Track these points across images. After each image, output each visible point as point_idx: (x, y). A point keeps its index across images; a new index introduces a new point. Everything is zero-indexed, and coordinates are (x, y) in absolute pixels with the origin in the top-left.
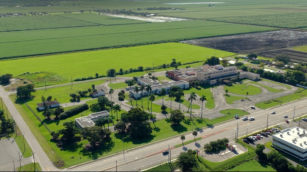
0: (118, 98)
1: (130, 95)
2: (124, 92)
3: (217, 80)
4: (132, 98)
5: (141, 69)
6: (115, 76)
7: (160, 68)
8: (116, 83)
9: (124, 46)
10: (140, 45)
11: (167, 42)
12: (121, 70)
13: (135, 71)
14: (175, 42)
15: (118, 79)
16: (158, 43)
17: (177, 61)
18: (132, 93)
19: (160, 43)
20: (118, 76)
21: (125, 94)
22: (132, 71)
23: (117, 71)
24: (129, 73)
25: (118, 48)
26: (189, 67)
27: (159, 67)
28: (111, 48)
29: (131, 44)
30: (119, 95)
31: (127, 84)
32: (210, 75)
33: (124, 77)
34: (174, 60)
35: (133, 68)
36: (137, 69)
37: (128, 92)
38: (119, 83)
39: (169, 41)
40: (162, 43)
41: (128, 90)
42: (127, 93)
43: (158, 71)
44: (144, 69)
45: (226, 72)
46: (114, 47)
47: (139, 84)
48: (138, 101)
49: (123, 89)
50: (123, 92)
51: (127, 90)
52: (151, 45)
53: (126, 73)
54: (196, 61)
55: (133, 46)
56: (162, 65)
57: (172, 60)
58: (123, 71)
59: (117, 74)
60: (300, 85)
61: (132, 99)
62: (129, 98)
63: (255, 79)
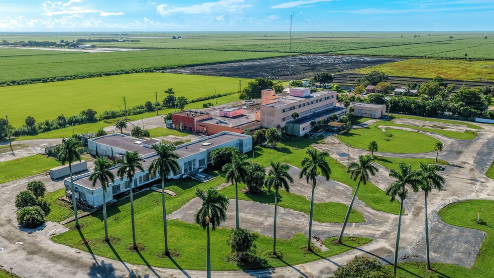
0: (14, 217)
1: (71, 197)
2: (44, 190)
3: (313, 124)
4: (78, 208)
5: (90, 117)
6: (10, 140)
7: (140, 113)
8: (11, 158)
9: (39, 80)
10: (74, 78)
11: (132, 72)
12: (30, 122)
13: (73, 122)
14: (146, 71)
15: (22, 146)
16: (113, 74)
17: (177, 95)
18: (76, 190)
19: (117, 74)
20: (21, 138)
21: (46, 198)
22: (63, 123)
23: (18, 124)
24: (56, 128)
25: (22, 83)
26: (211, 105)
27: (138, 110)
28: (5, 85)
29: (54, 76)
30: (19, 205)
31: (52, 159)
32: (297, 111)
33: (40, 140)
34: (170, 91)
35: (68, 116)
36: (79, 118)
37: (61, 185)
38: (22, 159)
39: (134, 70)
40: (122, 74)
41: (57, 178)
42: (56, 192)
43: (138, 119)
44: (97, 116)
45: (320, 104)
46: (13, 82)
47: (95, 153)
48: (110, 220)
49: (37, 179)
50: (38, 189)
51: (53, 179)
52: (100, 78)
53: (47, 130)
54: (217, 94)
55: (58, 80)
56: (144, 105)
57: (166, 92)
58: (36, 124)
59: (17, 134)
60: (488, 118)
61: (81, 214)
62: (66, 210)
63: (380, 116)
